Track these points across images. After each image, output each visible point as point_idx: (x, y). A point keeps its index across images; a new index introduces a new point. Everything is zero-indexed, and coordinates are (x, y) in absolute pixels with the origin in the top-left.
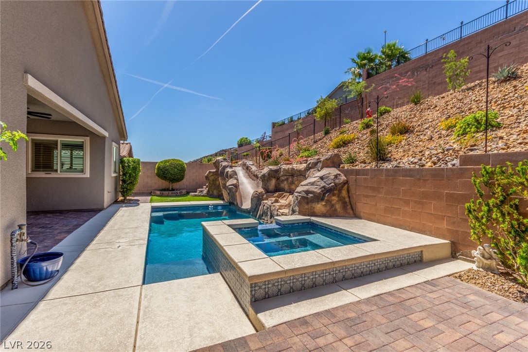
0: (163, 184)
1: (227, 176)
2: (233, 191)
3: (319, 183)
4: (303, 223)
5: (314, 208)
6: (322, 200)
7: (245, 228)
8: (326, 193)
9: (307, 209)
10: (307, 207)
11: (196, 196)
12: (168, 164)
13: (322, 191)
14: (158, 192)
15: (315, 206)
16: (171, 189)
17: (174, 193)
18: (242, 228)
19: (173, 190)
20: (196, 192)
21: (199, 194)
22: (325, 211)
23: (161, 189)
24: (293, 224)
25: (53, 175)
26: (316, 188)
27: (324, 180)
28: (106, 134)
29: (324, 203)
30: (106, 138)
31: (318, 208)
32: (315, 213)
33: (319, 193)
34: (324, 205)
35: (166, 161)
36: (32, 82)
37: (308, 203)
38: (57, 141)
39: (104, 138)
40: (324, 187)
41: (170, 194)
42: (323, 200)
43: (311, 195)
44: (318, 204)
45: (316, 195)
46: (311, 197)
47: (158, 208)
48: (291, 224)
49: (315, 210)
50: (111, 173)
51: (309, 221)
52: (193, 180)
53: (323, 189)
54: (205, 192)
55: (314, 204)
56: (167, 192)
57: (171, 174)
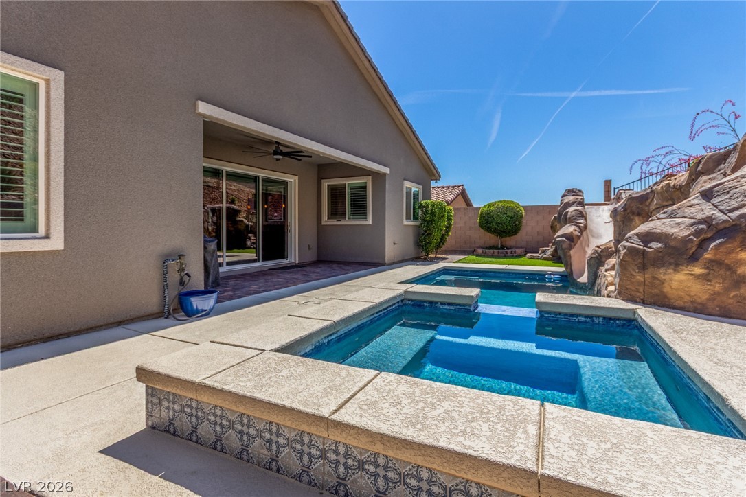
0: (491, 239)
1: (566, 219)
2: (564, 246)
3: (693, 210)
4: (609, 319)
5: (662, 282)
6: (694, 259)
7: (442, 303)
8: (712, 239)
9: (639, 283)
10: (640, 277)
11: (534, 258)
12: (492, 208)
13: (697, 233)
14: (480, 251)
15: (667, 277)
16: (500, 246)
17: (502, 253)
18: (437, 303)
19: (502, 247)
20: (537, 253)
21: (540, 256)
22: (705, 297)
23: (488, 246)
24: (573, 315)
25: (343, 222)
26: (678, 224)
27: (715, 201)
28: (387, 170)
29: (698, 270)
30: (387, 176)
31: (675, 285)
32: (665, 297)
33: (685, 240)
34: (698, 277)
35: (490, 205)
36: (203, 108)
37: (643, 268)
38: (345, 185)
39: (384, 174)
40: (707, 221)
41: (496, 254)
42: (697, 260)
43: (656, 245)
44: (676, 271)
45: (673, 244)
46: (657, 250)
47: (453, 270)
48: (566, 315)
49: (666, 289)
50: (402, 220)
51: (630, 316)
52: (538, 233)
53: (704, 226)
54: (549, 252)
55: (662, 270)
56: (491, 251)
57: (497, 223)
